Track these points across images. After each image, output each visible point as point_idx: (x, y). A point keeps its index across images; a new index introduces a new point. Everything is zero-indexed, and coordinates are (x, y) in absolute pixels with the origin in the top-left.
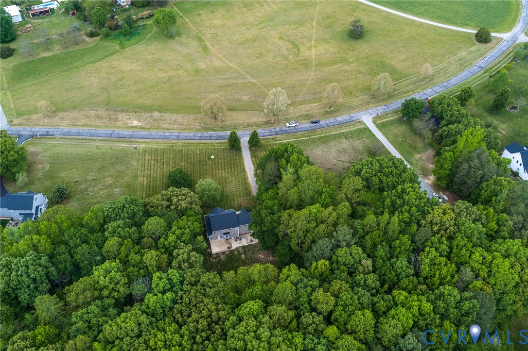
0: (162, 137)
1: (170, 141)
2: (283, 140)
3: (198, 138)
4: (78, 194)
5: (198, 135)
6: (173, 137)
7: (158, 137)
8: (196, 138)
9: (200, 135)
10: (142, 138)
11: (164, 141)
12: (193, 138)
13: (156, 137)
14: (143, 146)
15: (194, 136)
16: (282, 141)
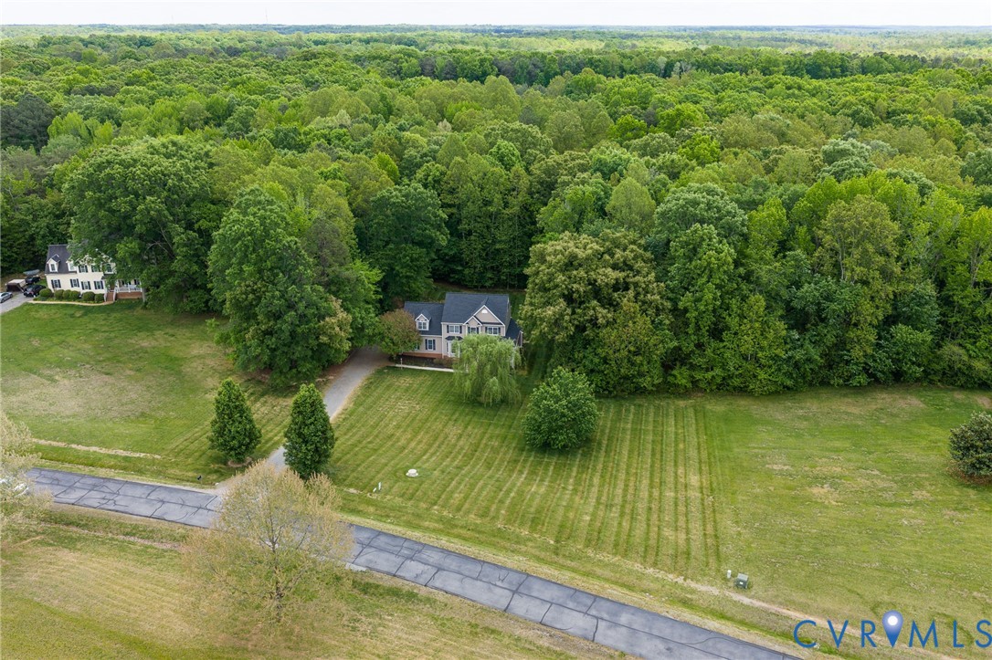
0: (603, 610)
1: (564, 577)
2: (116, 457)
3: (427, 555)
4: (927, 479)
5: (421, 567)
6: (547, 596)
7: (624, 618)
8: (435, 557)
9: (413, 568)
10: (719, 636)
11: (594, 586)
12: (452, 563)
13: (638, 622)
14: (707, 589)
15: (439, 569)
16: (121, 453)
